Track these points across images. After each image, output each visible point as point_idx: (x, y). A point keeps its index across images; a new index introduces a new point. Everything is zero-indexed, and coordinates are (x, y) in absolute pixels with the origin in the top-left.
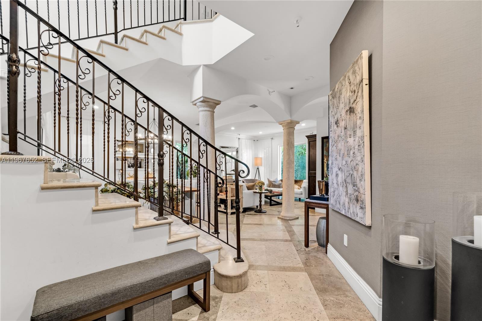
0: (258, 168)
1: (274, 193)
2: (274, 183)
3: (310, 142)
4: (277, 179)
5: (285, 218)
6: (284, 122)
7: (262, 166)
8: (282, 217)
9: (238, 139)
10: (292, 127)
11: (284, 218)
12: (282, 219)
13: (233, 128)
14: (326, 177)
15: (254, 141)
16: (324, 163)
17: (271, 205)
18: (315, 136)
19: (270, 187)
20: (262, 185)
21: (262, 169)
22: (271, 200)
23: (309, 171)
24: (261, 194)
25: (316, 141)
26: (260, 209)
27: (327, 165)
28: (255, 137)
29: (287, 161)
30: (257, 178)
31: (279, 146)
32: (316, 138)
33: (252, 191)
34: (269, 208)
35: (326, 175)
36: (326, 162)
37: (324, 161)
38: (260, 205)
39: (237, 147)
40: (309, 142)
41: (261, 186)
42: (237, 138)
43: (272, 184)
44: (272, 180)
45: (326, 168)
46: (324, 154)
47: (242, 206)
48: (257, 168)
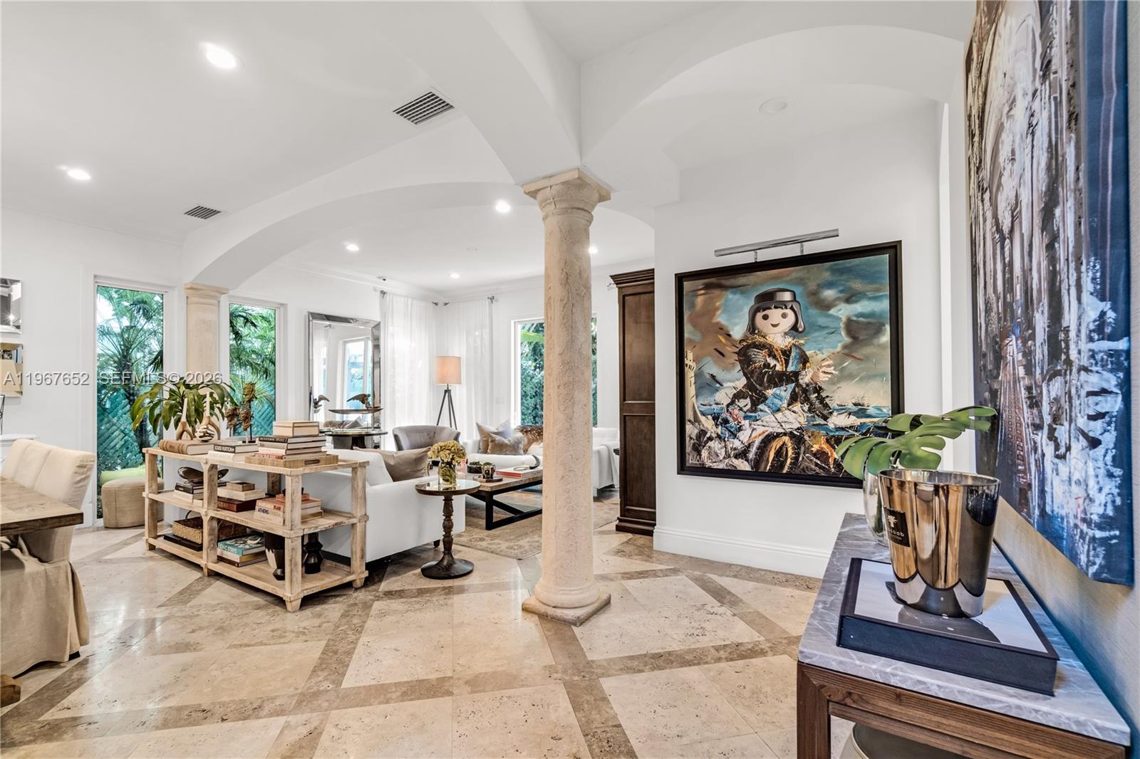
0: (448, 391)
1: (500, 480)
2: (498, 438)
3: (627, 298)
4: (507, 423)
5: (559, 613)
6: (547, 183)
7: (460, 383)
8: (543, 609)
9: (379, 293)
10: (581, 206)
11: (551, 611)
12: (543, 617)
13: (353, 247)
14: (692, 419)
15: (436, 304)
16: (686, 369)
17: (491, 525)
18: (648, 276)
19: (485, 452)
20: (453, 459)
21: (459, 394)
22: (491, 504)
23: (624, 400)
24: (448, 495)
25: (653, 292)
26: (445, 563)
27: (696, 376)
28: (440, 292)
29: (560, 354)
30: (445, 423)
31: (512, 322)
32: (653, 283)
33: (411, 483)
34: (484, 544)
35: (695, 412)
36: (693, 365)
37: (686, 362)
38: (448, 541)
39: (377, 318)
40: (624, 296)
41: (449, 464)
42: (375, 290)
43: (492, 441)
44: (491, 428)
45: (693, 386)
46: (686, 335)
47: (363, 557)
48: (446, 391)
